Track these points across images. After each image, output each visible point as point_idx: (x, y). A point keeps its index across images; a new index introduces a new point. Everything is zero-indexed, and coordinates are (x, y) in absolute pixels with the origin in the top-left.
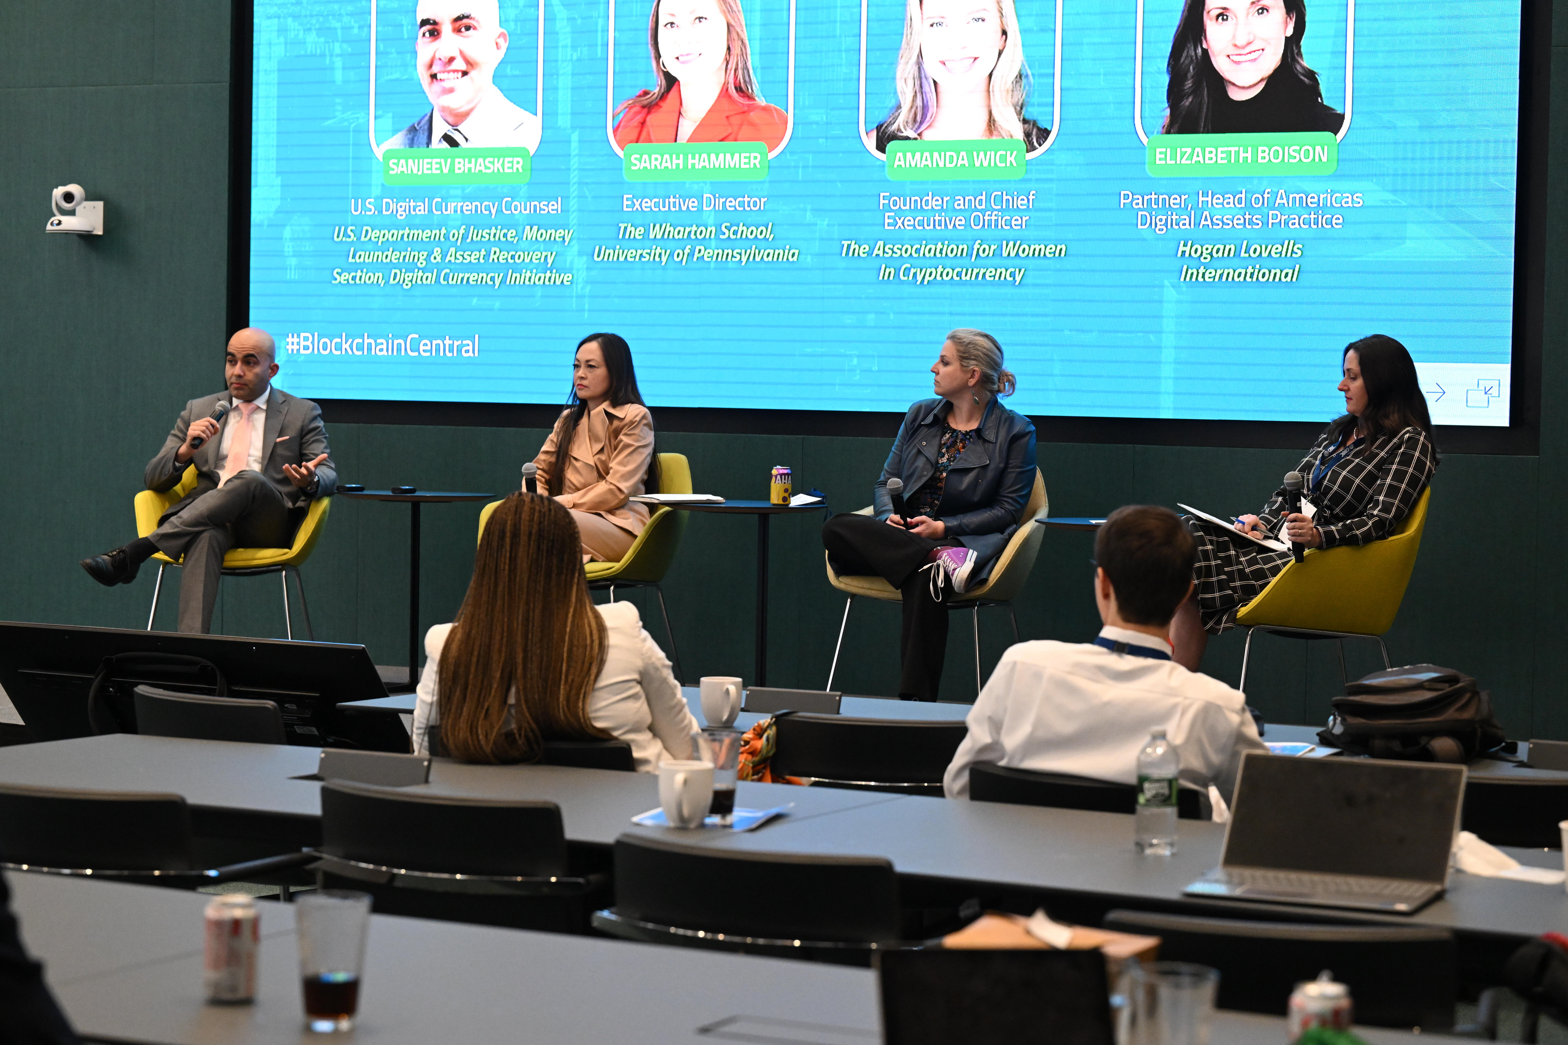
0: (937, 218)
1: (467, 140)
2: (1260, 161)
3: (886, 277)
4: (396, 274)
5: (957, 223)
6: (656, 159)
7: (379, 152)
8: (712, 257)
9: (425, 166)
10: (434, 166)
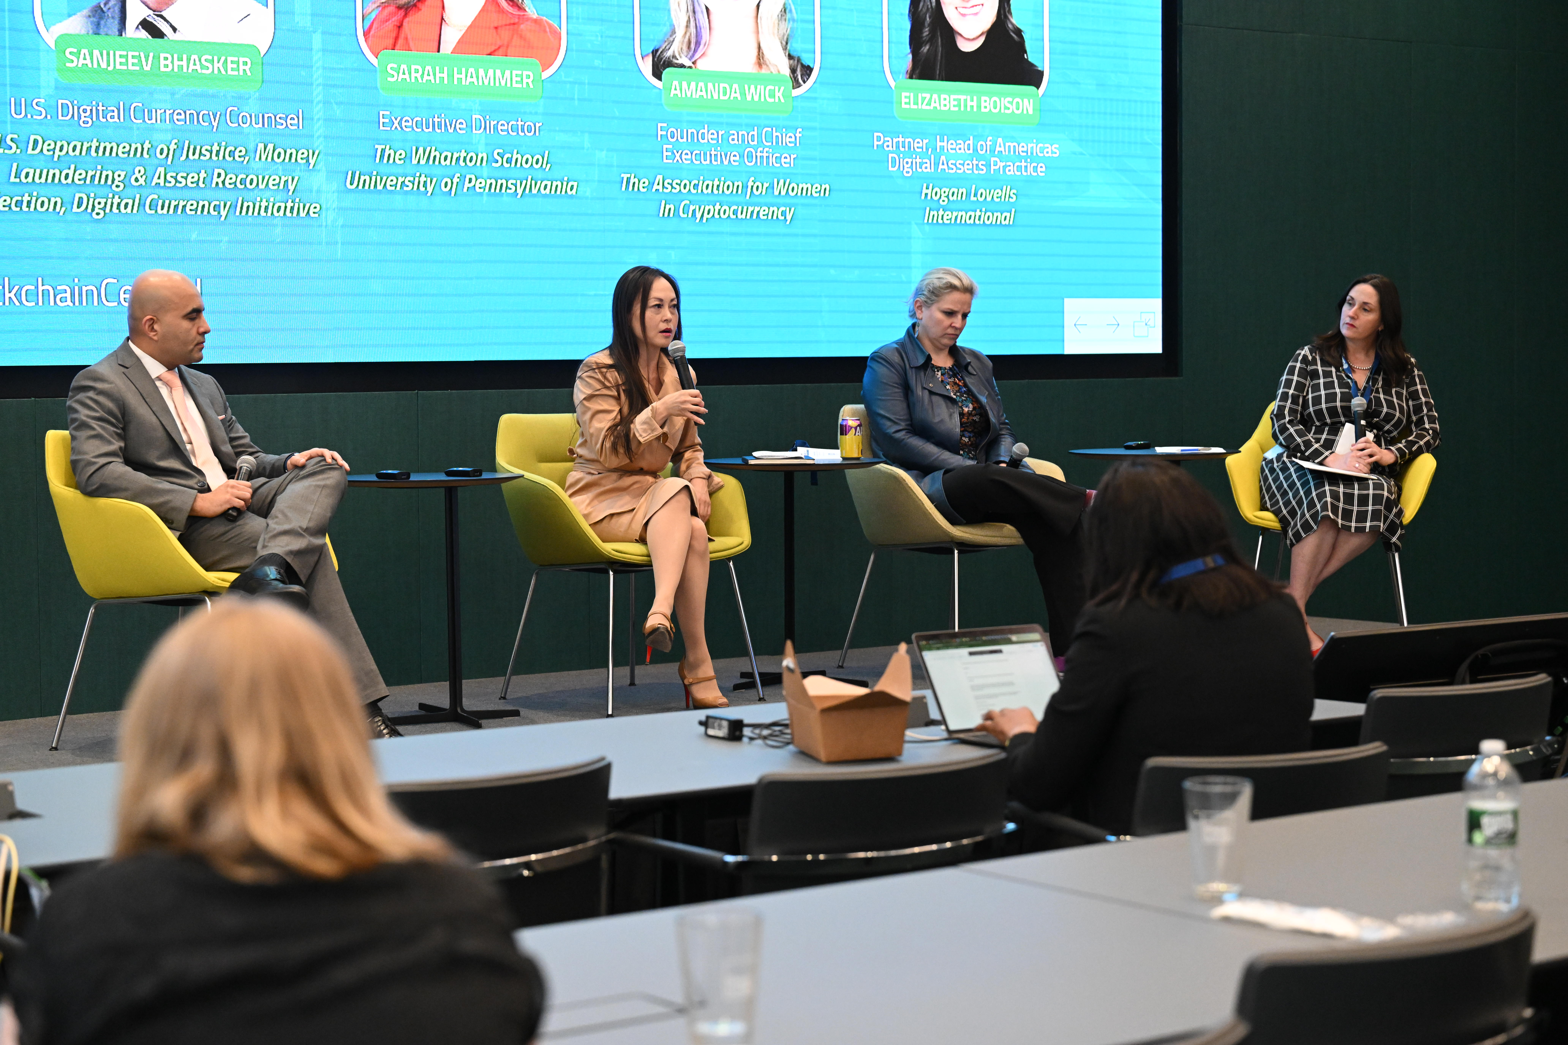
0: (713, 153)
1: (175, 30)
2: (983, 110)
3: (666, 214)
4: (81, 199)
5: (732, 158)
6: (417, 71)
7: (50, 38)
8: (484, 188)
9: (118, 60)
10: (130, 61)
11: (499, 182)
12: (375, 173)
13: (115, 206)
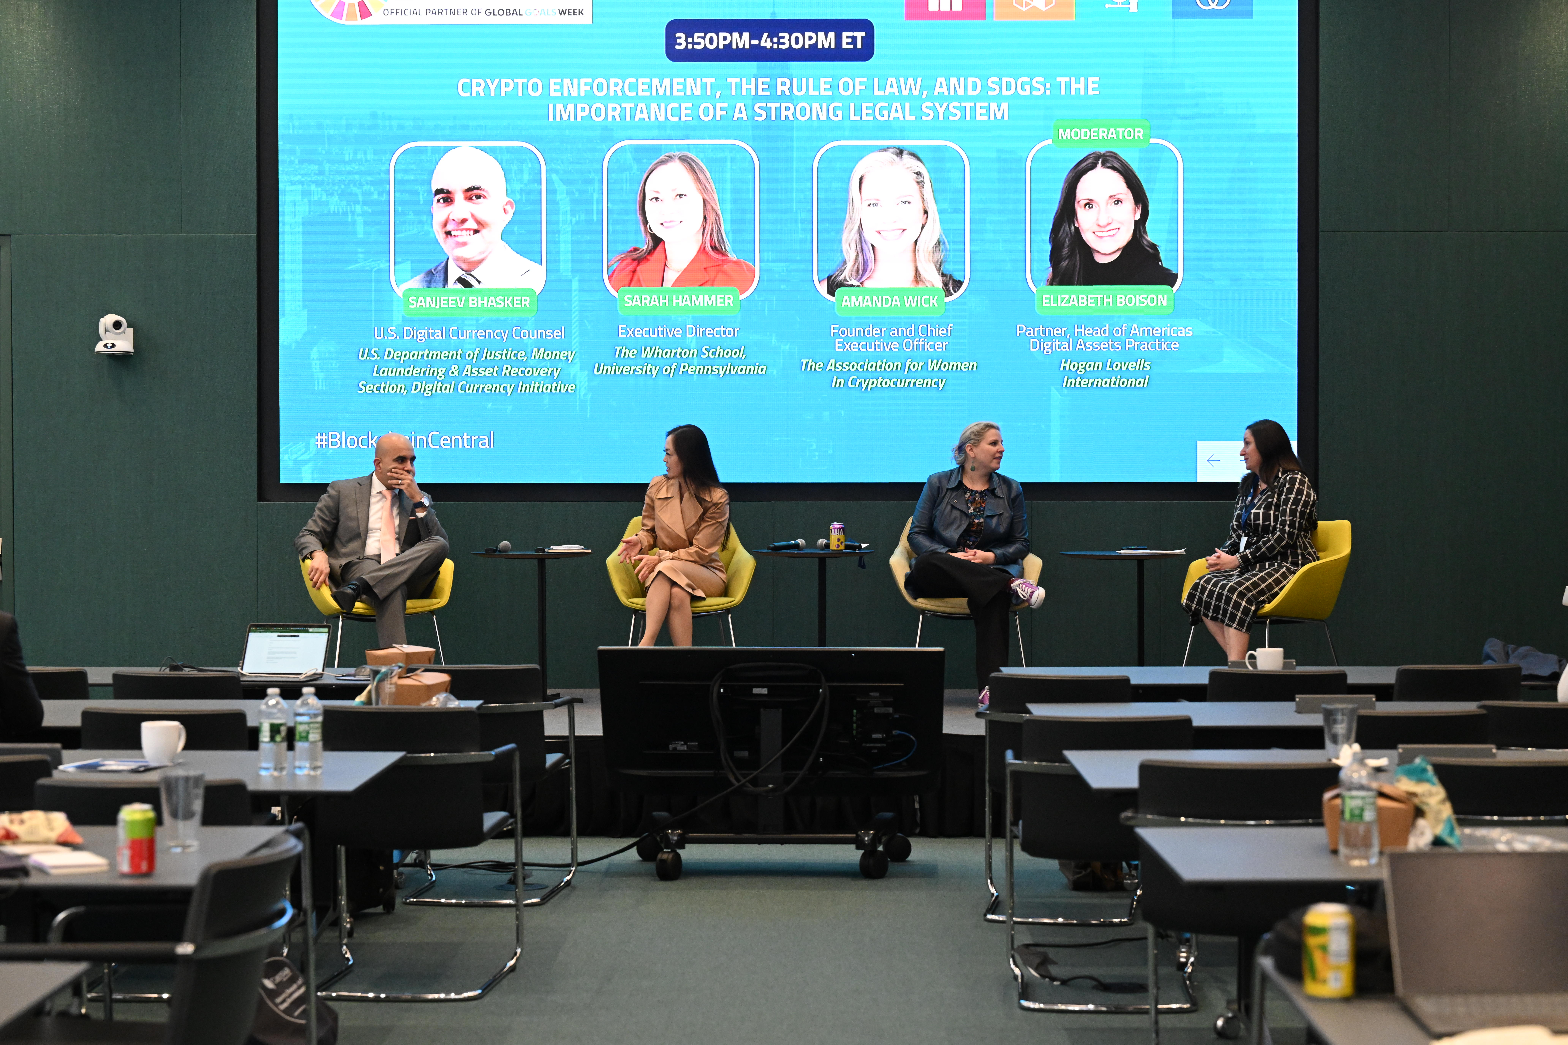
0: (877, 343)
1: (479, 282)
2: (1119, 304)
3: (837, 386)
4: (417, 385)
5: (893, 347)
6: (646, 299)
7: (399, 291)
8: (695, 372)
9: (442, 302)
10: (450, 302)
11: (706, 368)
12: (615, 364)
13: (438, 389)
